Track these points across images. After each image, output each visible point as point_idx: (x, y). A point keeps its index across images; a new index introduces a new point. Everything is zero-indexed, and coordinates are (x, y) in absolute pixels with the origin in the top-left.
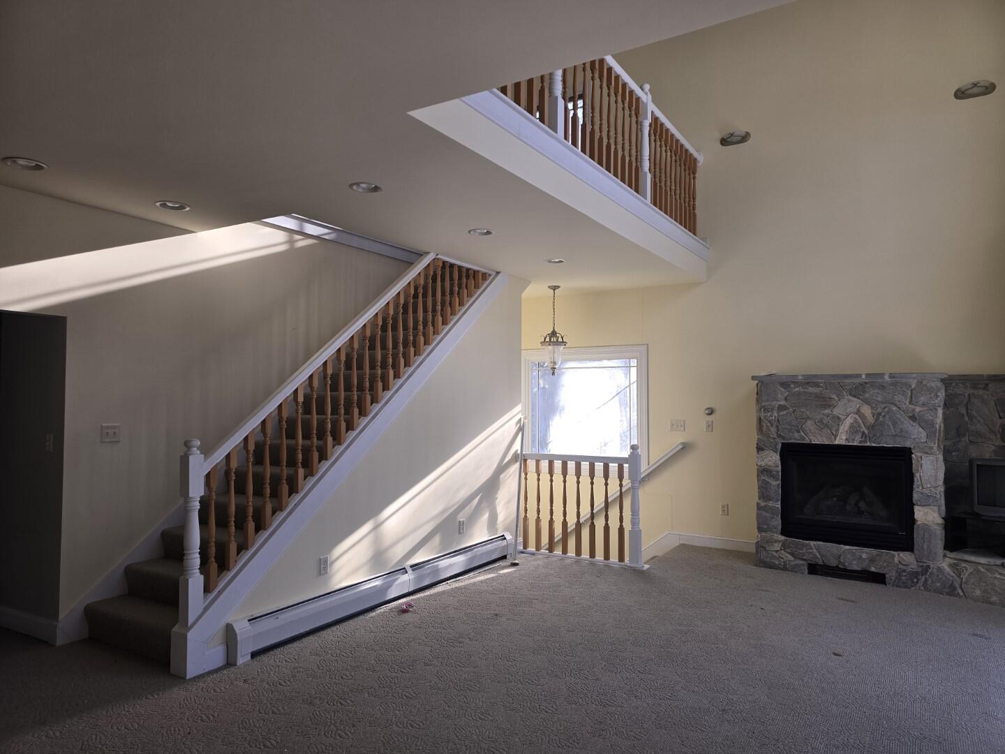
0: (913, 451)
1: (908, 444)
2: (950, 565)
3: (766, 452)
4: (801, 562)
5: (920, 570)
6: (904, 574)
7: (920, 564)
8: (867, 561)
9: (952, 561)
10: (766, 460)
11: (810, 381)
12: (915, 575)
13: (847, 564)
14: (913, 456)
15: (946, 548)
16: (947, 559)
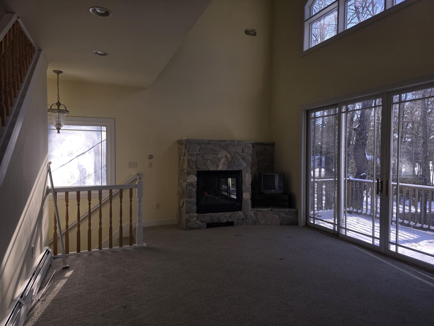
0: (243, 171)
1: (241, 169)
2: (254, 214)
3: (191, 176)
4: (204, 224)
5: (245, 217)
6: (240, 220)
7: (245, 215)
8: (228, 217)
9: (254, 212)
10: (191, 179)
11: (209, 142)
12: (243, 219)
13: (222, 220)
14: (243, 173)
15: (252, 207)
16: (252, 211)
